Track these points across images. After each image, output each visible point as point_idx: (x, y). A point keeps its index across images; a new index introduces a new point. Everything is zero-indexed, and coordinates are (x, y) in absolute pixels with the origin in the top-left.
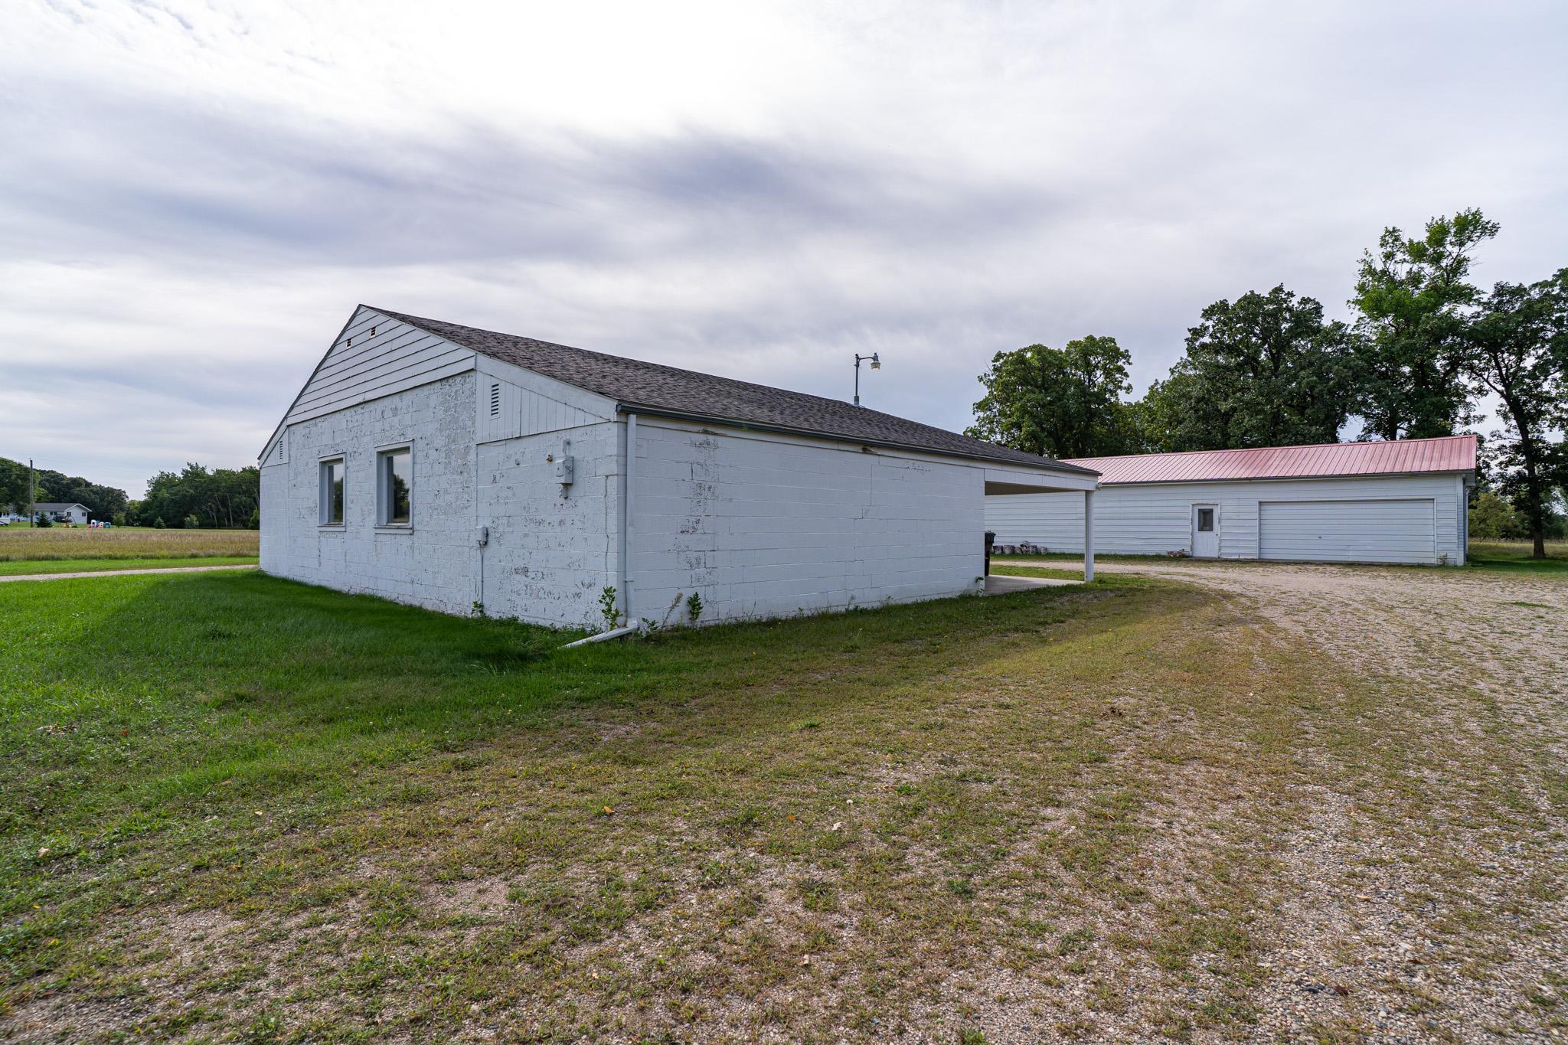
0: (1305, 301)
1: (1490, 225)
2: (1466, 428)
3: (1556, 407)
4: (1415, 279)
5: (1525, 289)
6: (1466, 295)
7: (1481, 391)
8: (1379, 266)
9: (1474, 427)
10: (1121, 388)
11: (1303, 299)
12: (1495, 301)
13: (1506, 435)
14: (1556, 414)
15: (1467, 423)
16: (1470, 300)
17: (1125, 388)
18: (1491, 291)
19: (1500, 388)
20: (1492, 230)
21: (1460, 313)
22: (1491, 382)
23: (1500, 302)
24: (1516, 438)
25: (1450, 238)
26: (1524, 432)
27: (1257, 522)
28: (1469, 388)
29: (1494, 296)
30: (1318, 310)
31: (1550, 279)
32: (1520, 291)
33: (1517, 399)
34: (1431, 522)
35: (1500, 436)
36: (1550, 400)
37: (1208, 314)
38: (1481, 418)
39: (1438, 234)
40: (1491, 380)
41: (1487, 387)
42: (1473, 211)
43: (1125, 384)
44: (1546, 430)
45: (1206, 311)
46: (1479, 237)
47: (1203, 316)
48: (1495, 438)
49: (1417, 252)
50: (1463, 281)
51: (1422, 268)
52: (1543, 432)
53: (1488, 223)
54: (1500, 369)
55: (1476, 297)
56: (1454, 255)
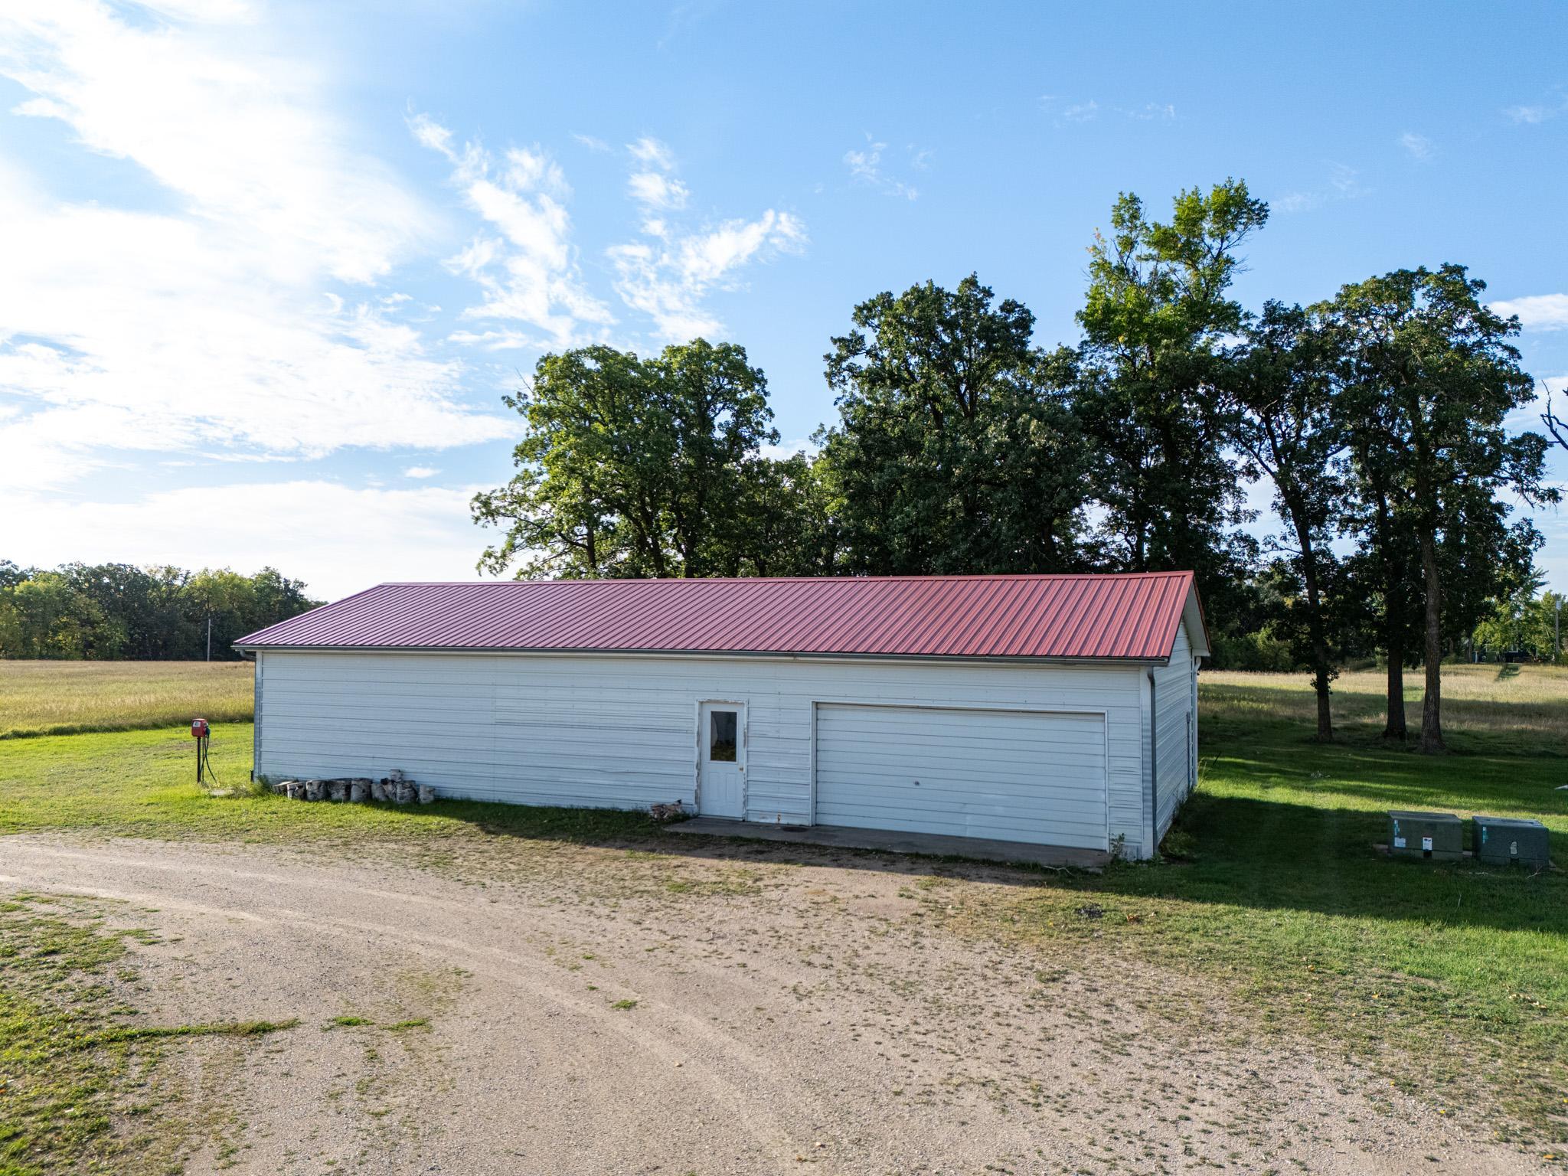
0: (1009, 307)
1: (1257, 206)
2: (1236, 528)
3: (1345, 502)
4: (1164, 287)
5: (1302, 314)
6: (1229, 317)
7: (1251, 472)
8: (1115, 260)
9: (1246, 528)
10: (761, 434)
11: (1007, 303)
12: (1267, 330)
13: (1282, 544)
14: (1348, 512)
15: (1237, 521)
16: (1237, 326)
17: (769, 436)
18: (1260, 312)
19: (1274, 468)
20: (1259, 214)
21: (1221, 345)
22: (1263, 459)
23: (1273, 332)
24: (1293, 548)
25: (1207, 225)
26: (1305, 539)
27: (810, 745)
28: (1238, 467)
29: (1264, 323)
30: (1025, 323)
31: (1333, 300)
32: (1295, 318)
33: (1296, 489)
34: (1100, 761)
35: (1275, 545)
36: (1338, 490)
37: (864, 313)
38: (1253, 516)
39: (1191, 216)
40: (1263, 456)
41: (1259, 467)
42: (1236, 185)
43: (768, 428)
44: (1335, 535)
45: (860, 309)
46: (1246, 225)
47: (856, 317)
48: (1270, 547)
49: (1164, 241)
50: (1227, 295)
51: (1174, 271)
52: (1331, 539)
53: (1254, 203)
54: (1273, 439)
55: (1243, 323)
56: (1215, 252)
